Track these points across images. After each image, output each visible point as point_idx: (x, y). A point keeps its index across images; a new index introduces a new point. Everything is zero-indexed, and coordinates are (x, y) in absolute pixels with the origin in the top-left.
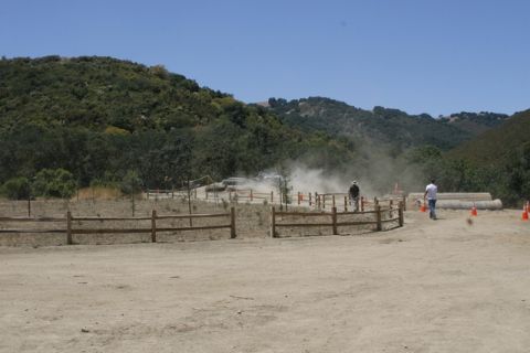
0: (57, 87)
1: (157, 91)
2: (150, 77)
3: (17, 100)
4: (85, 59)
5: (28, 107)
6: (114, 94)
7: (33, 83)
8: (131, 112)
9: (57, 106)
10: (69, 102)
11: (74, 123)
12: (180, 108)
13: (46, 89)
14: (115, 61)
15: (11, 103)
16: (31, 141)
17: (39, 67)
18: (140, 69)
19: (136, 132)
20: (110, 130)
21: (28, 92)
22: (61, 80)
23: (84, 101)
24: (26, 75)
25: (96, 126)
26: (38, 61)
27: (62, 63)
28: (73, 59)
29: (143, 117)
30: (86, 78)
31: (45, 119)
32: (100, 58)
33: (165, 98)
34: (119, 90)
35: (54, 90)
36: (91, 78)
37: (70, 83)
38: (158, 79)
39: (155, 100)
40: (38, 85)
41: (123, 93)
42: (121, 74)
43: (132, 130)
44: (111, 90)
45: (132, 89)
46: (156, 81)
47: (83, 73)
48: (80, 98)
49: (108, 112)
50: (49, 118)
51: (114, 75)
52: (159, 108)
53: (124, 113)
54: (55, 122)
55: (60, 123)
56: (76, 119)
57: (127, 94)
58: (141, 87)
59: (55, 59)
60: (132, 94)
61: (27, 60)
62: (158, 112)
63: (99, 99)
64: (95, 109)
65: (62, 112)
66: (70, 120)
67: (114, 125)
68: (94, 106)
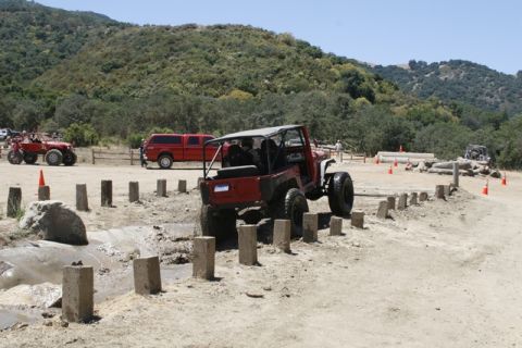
0: (192, 53)
1: (282, 57)
2: (276, 43)
3: (158, 64)
4: (220, 27)
5: (167, 71)
6: (241, 60)
7: (171, 49)
8: (256, 77)
9: (191, 70)
10: (202, 67)
11: (204, 86)
12: (301, 73)
13: (183, 55)
15: (152, 67)
16: (157, 105)
17: (178, 35)
18: (269, 36)
19: (259, 95)
20: (236, 93)
21: (167, 57)
22: (197, 46)
23: (215, 66)
24: (166, 41)
25: (224, 89)
26: (177, 29)
27: (198, 30)
28: (209, 27)
29: (266, 81)
30: (218, 45)
31: (180, 82)
32: (233, 26)
33: (289, 63)
34: (248, 57)
35: (189, 56)
36: (223, 45)
37: (204, 49)
38: (285, 46)
39: (279, 66)
40: (176, 51)
41: (251, 59)
42: (251, 41)
43: (255, 94)
44: (240, 56)
45: (259, 56)
46: (282, 48)
47: (216, 40)
48: (212, 63)
49: (236, 76)
50: (184, 81)
51: (244, 42)
52: (282, 73)
53: (250, 78)
54: (188, 85)
55: (193, 86)
56: (207, 82)
57: (254, 60)
58: (268, 54)
59: (193, 27)
60: (259, 60)
61: (168, 28)
62: (281, 77)
63: (229, 65)
64: (224, 73)
65: (195, 76)
66: (202, 83)
67: (240, 89)
68: (224, 71)
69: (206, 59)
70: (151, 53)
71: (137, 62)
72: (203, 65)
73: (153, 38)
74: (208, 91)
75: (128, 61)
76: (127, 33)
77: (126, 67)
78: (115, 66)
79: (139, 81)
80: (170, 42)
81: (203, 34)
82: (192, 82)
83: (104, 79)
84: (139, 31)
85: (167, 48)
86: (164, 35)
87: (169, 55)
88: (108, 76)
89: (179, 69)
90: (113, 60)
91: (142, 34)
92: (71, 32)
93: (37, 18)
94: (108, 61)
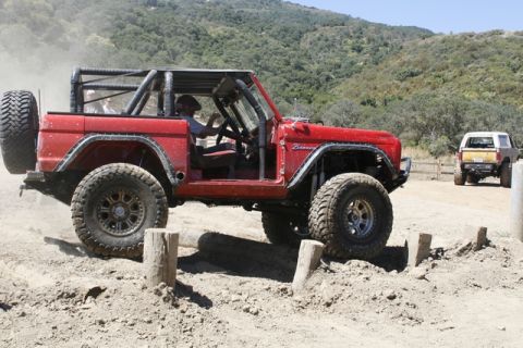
69: (508, 65)
70: (450, 61)
71: (434, 70)
72: (504, 73)
73: (455, 45)
74: (507, 101)
75: (425, 69)
76: (429, 41)
77: (421, 76)
78: (412, 75)
79: (434, 88)
80: (472, 49)
81: (510, 40)
82: (490, 90)
83: (398, 87)
84: (440, 38)
85: (468, 55)
86: (466, 43)
87: (469, 63)
88: (403, 85)
89: (478, 78)
90: (410, 68)
91: (443, 42)
92: (386, 45)
93: (354, 32)
94: (405, 69)
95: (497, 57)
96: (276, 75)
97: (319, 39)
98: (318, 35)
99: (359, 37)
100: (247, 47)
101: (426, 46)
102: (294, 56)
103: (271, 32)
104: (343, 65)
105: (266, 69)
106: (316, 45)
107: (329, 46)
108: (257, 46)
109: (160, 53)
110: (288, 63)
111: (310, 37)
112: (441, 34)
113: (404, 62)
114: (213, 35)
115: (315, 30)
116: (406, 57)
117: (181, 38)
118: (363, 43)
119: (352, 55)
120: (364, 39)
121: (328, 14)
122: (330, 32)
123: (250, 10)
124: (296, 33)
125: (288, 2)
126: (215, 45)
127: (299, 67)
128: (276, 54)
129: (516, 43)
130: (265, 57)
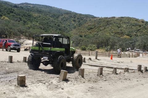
0: (113, 25)
1: (140, 26)
2: (139, 22)
3: (103, 28)
4: (122, 17)
5: (106, 30)
6: (128, 27)
7: (107, 24)
8: (132, 32)
9: (113, 30)
10: (116, 29)
11: (116, 34)
12: (146, 31)
13: (111, 25)
14: (130, 18)
15: (101, 29)
17: (110, 20)
18: (137, 20)
19: (132, 37)
20: (125, 36)
21: (106, 26)
22: (115, 23)
23: (120, 28)
24: (106, 22)
25: (122, 35)
26: (110, 18)
27: (116, 18)
28: (119, 18)
29: (135, 33)
31: (109, 33)
32: (126, 17)
33: (142, 28)
34: (130, 26)
35: (113, 26)
36: (123, 23)
37: (117, 24)
38: (142, 23)
39: (139, 29)
40: (109, 24)
41: (131, 26)
42: (131, 22)
43: (131, 37)
44: (127, 26)
45: (133, 26)
46: (141, 23)
47: (121, 21)
48: (119, 28)
49: (126, 31)
50: (110, 33)
51: (129, 22)
52: (140, 31)
53: (130, 32)
54: (112, 34)
55: (113, 34)
56: (117, 33)
57: (132, 27)
58: (136, 25)
59: (114, 17)
60: (133, 27)
61: (107, 18)
62: (139, 32)
63: (124, 28)
64: (122, 31)
65: (114, 31)
66: (115, 34)
67: (126, 35)
68: (122, 30)
69: (117, 26)
70: (101, 25)
71: (97, 27)
72: (116, 28)
73: (103, 21)
74: (117, 36)
75: (95, 27)
76: (96, 19)
77: (94, 29)
78: (91, 28)
79: (98, 32)
80: (107, 22)
81: (117, 19)
82: (113, 33)
83: (88, 32)
84: (99, 19)
85: (106, 23)
86: (106, 20)
87: (107, 26)
88: (89, 31)
89: (109, 30)
90: (91, 27)
91: (100, 19)
92: (82, 20)
93: (74, 16)
94: (89, 27)
95: (114, 24)
96: (52, 28)
97: (64, 18)
98: (63, 17)
99: (75, 18)
100: (44, 20)
101: (95, 21)
102: (57, 23)
103: (50, 15)
104: (71, 25)
105: (50, 26)
106: (63, 19)
107: (66, 20)
108: (47, 20)
109: (21, 21)
110: (56, 25)
111: (61, 17)
112: (99, 17)
113: (89, 25)
114: (35, 17)
115: (62, 15)
116: (90, 24)
117: (26, 17)
118: (76, 19)
119: (73, 22)
120: (76, 18)
121: (65, 11)
122: (67, 16)
123: (43, 9)
124: (57, 16)
125: (54, 7)
126: (35, 19)
127: (59, 26)
128: (52, 22)
129: (119, 20)
130: (49, 23)
